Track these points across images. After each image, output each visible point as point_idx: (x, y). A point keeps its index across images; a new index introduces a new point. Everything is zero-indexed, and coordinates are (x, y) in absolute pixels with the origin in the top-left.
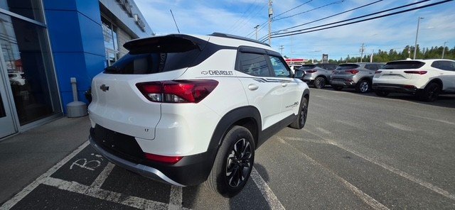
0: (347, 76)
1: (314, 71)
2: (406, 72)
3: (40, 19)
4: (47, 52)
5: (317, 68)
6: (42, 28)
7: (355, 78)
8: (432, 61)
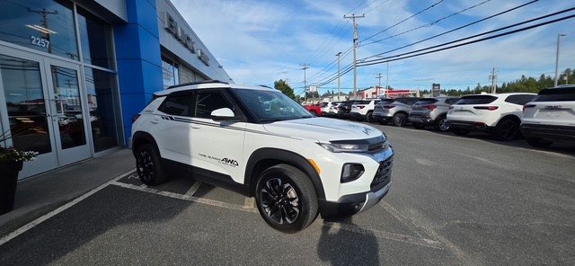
0: (424, 112)
1: (392, 107)
2: (475, 108)
3: (113, 68)
4: (116, 94)
5: (396, 103)
6: (114, 74)
7: (434, 114)
8: (506, 95)
